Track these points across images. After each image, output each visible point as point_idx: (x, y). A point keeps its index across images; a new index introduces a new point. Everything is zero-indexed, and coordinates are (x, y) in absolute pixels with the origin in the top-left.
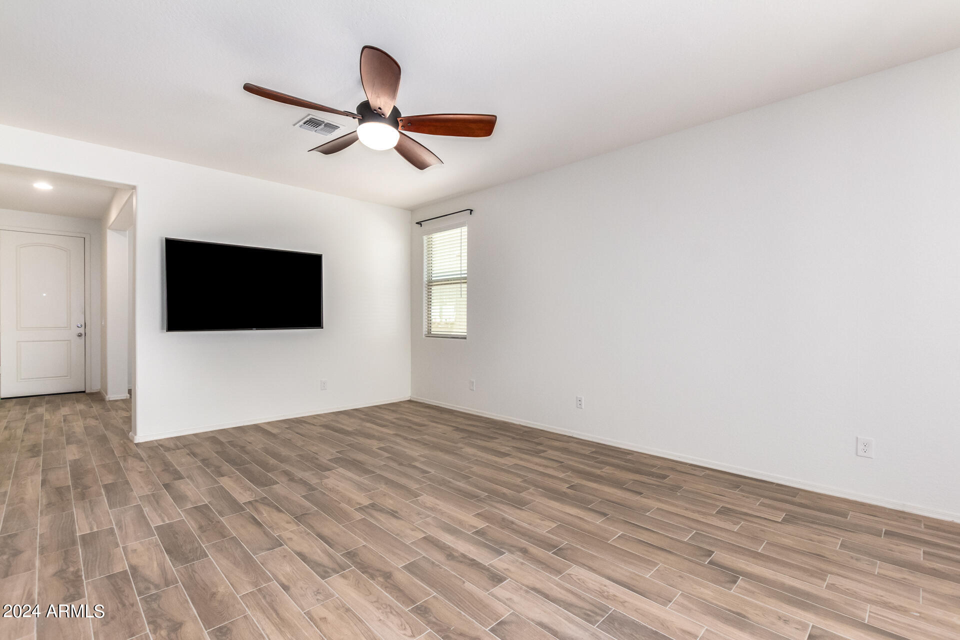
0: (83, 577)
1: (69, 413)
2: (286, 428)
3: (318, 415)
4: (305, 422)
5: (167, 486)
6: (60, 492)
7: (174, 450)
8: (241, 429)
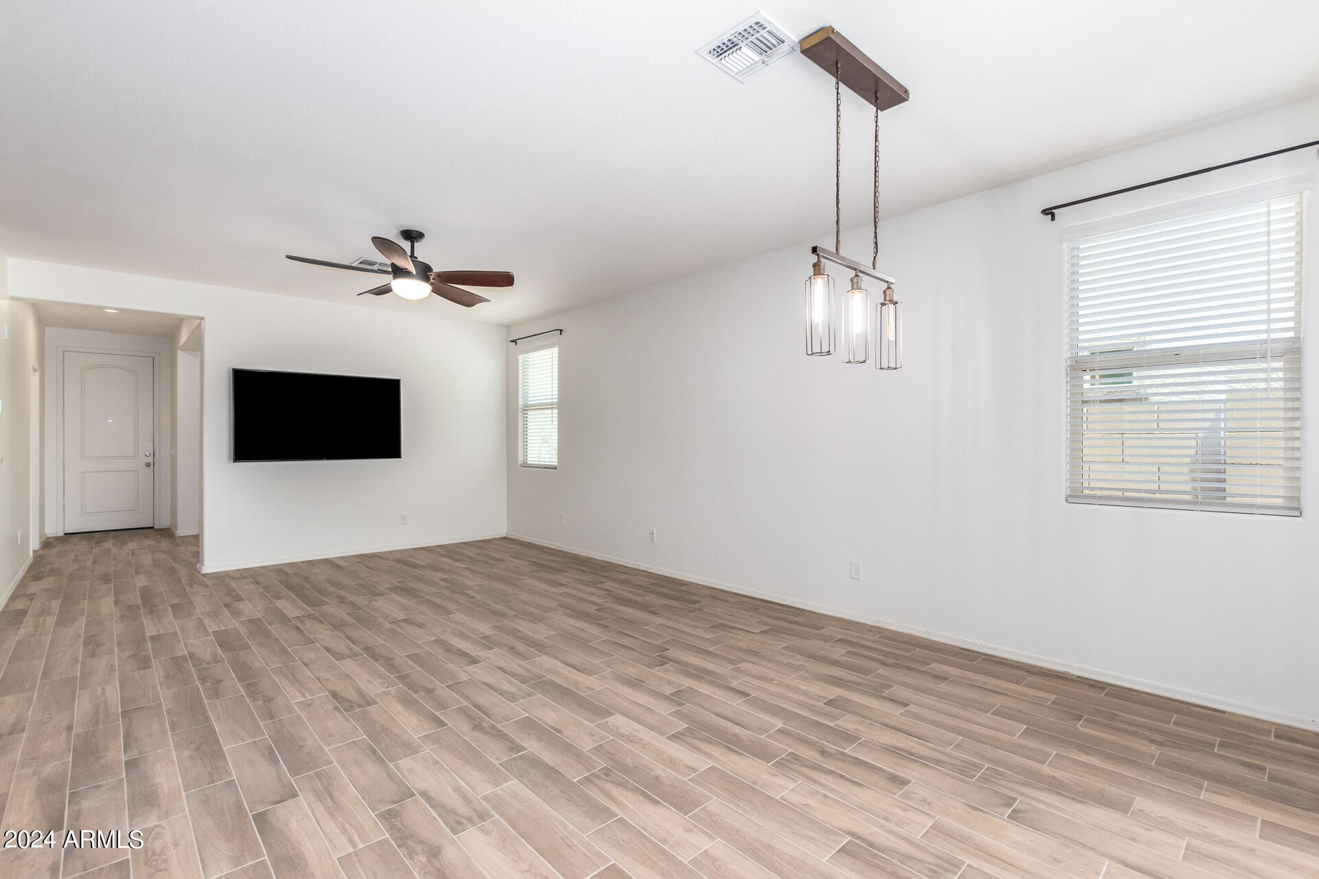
0: (152, 657)
1: (137, 548)
2: (358, 562)
3: (396, 551)
4: (379, 557)
5: (226, 606)
6: (132, 609)
7: (239, 579)
8: (311, 563)
